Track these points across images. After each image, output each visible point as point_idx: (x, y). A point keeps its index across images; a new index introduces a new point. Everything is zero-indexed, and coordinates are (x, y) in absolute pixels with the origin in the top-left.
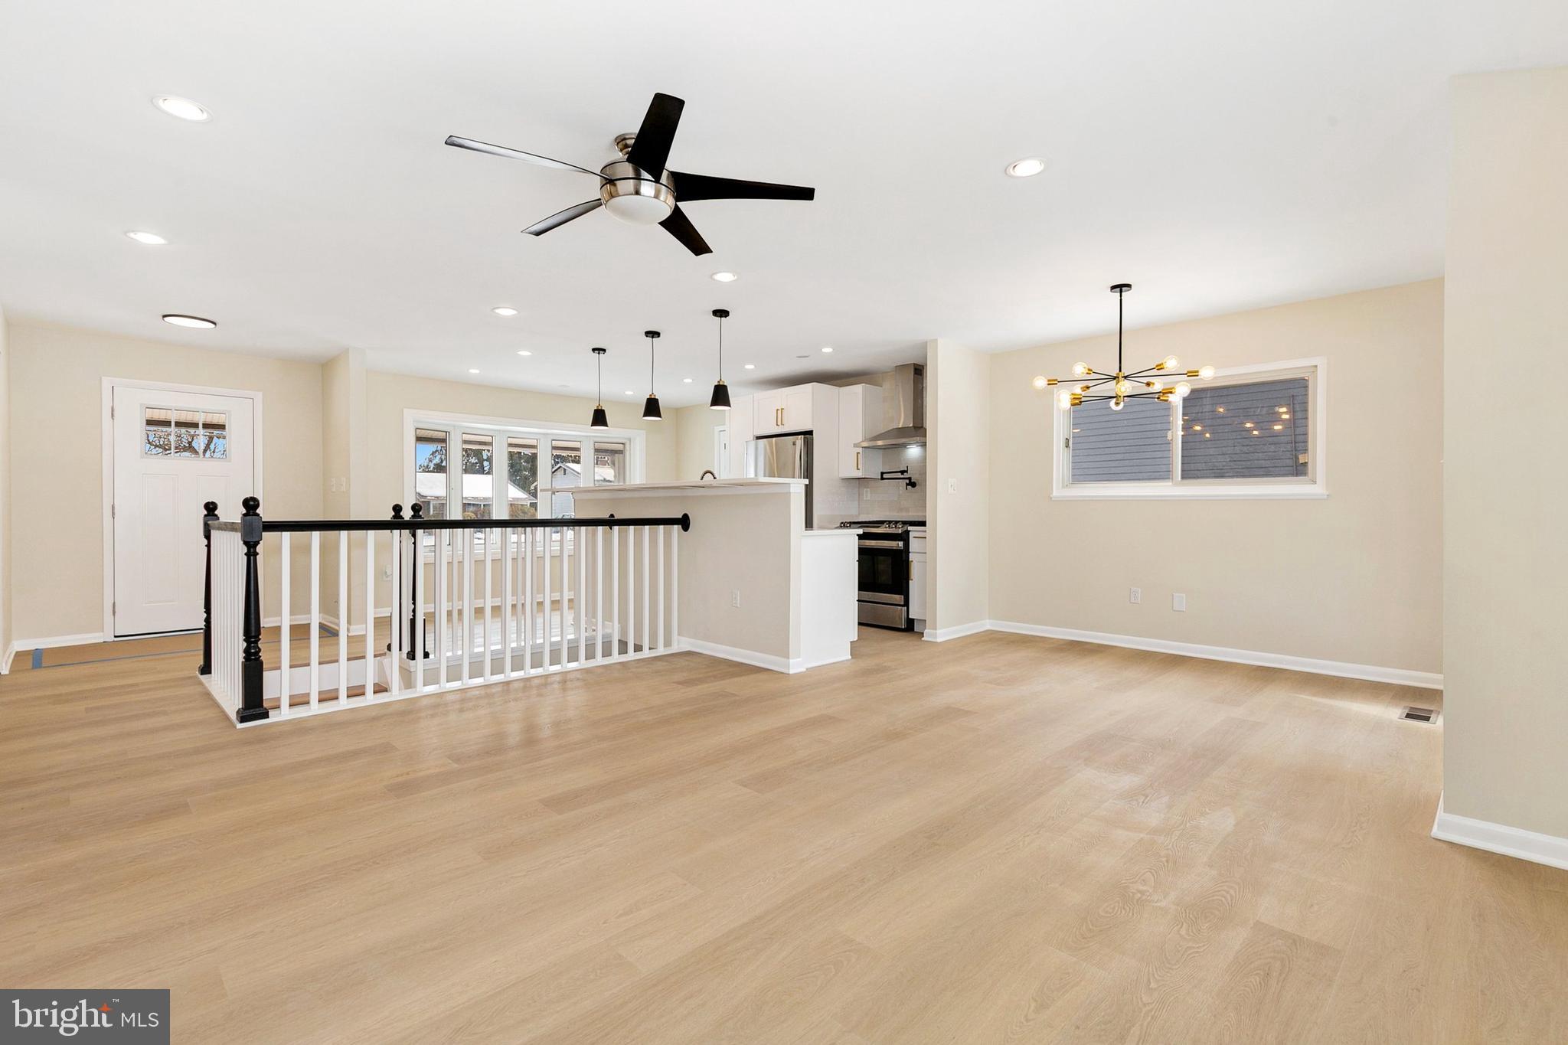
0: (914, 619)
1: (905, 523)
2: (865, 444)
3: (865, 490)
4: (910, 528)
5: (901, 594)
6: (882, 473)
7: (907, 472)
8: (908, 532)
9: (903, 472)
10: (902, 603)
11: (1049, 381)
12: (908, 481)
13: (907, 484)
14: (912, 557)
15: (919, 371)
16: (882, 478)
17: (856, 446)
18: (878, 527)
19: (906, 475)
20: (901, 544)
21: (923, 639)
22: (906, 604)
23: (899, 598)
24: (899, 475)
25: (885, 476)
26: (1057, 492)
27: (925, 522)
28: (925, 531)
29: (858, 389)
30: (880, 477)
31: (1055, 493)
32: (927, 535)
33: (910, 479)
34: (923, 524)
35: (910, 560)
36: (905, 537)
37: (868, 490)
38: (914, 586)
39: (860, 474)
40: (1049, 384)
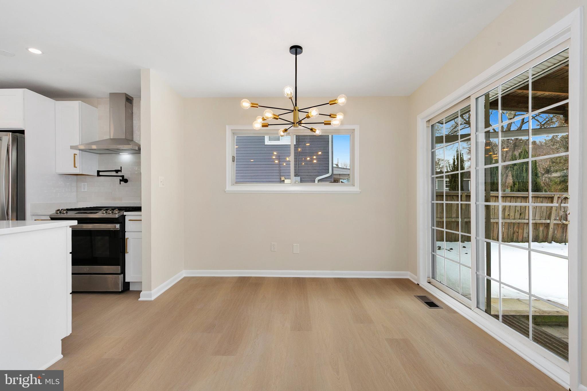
0: (129, 282)
1: (121, 209)
2: (82, 147)
3: (83, 184)
4: (125, 213)
5: (119, 265)
6: (98, 172)
7: (121, 171)
8: (124, 216)
9: (117, 171)
10: (120, 272)
11: (252, 104)
12: (121, 178)
13: (121, 180)
14: (127, 235)
15: (129, 100)
16: (98, 175)
17: (72, 147)
18: (97, 213)
19: (119, 174)
20: (118, 226)
21: (139, 299)
22: (123, 272)
23: (118, 269)
24: (114, 174)
25: (101, 174)
26: (230, 188)
27: (141, 207)
28: (141, 215)
29: (75, 105)
30: (96, 174)
31: (227, 189)
32: (143, 218)
33: (123, 176)
34: (139, 209)
35: (126, 237)
36: (121, 221)
37: (86, 184)
38: (129, 258)
39: (77, 171)
40: (252, 106)
